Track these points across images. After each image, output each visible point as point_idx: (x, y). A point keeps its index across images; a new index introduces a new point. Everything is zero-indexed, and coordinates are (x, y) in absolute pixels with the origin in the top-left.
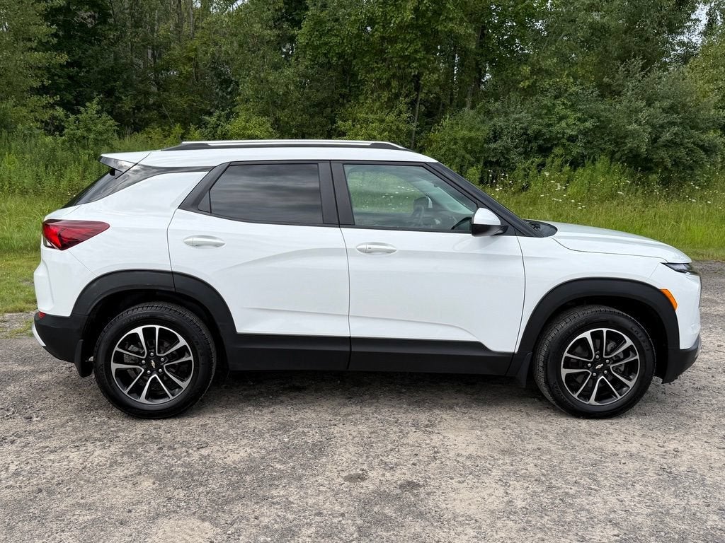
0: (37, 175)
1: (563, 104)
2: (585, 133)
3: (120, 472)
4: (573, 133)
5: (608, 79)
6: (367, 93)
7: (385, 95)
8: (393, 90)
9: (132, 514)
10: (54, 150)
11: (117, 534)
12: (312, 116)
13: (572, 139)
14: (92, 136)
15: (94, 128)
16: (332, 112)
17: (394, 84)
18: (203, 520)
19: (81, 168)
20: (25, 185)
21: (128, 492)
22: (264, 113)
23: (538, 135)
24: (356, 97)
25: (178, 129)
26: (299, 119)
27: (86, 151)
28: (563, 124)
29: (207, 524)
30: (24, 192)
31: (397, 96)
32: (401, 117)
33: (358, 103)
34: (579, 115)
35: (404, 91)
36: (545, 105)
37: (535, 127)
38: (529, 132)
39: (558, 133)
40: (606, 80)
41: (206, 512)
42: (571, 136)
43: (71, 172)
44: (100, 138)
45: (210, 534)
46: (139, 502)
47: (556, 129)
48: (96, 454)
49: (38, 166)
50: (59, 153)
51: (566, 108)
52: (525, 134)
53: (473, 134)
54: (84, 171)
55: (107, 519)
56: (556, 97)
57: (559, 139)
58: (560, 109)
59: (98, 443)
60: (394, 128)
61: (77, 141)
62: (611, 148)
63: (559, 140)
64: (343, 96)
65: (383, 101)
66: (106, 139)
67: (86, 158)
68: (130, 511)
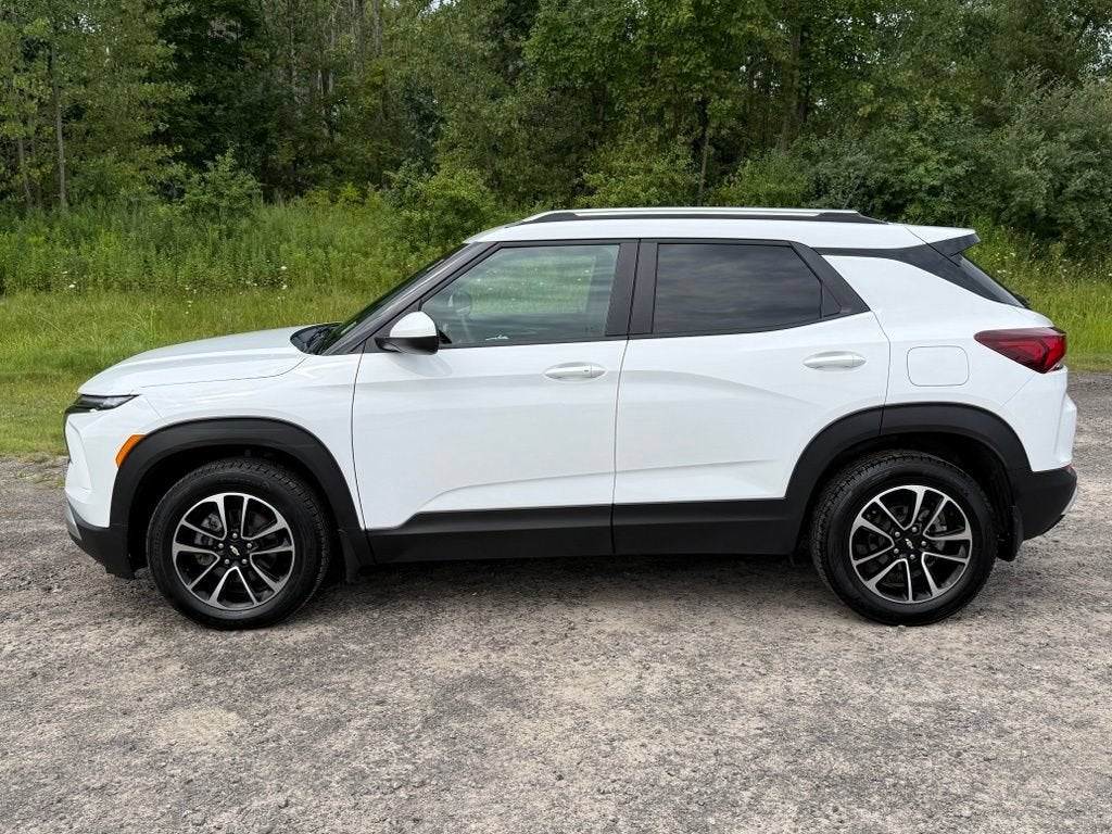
0: (146, 261)
1: (921, 139)
2: (955, 182)
3: (143, 654)
4: (935, 183)
5: (989, 101)
6: (628, 130)
7: (655, 133)
8: (667, 125)
9: (142, 704)
10: (170, 225)
11: (115, 726)
12: (548, 165)
13: (934, 191)
14: (224, 203)
15: (227, 192)
16: (578, 159)
17: (669, 115)
18: (229, 710)
19: (208, 251)
20: (127, 276)
21: (146, 678)
22: (479, 163)
23: (883, 187)
24: (614, 137)
25: (349, 190)
26: (529, 171)
27: (215, 226)
28: (921, 170)
29: (233, 715)
30: (125, 287)
31: (673, 134)
32: (677, 163)
33: (616, 145)
34: (944, 155)
35: (683, 125)
36: (894, 142)
37: (878, 174)
38: (868, 183)
39: (913, 183)
40: (986, 101)
41: (237, 701)
42: (933, 187)
43: (194, 257)
44: (235, 206)
45: (233, 726)
46: (156, 689)
47: (910, 177)
48: (121, 632)
49: (146, 248)
50: (177, 229)
51: (926, 146)
52: (862, 185)
53: (783, 188)
54: (213, 254)
55: (108, 709)
56: (914, 127)
57: (914, 192)
58: (915, 146)
59: (127, 620)
60: (666, 180)
61: (203, 210)
62: (995, 203)
63: (914, 194)
64: (593, 135)
65: (651, 141)
66: (244, 208)
67: (216, 234)
68: (140, 700)
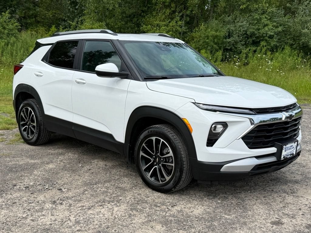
1: (266, 18)
2: (278, 34)
4: (272, 34)
5: (289, 5)
6: (157, 10)
7: (168, 11)
8: (172, 9)
12: (126, 23)
13: (271, 37)
14: (6, 31)
15: (7, 27)
16: (137, 20)
17: (173, 5)
22: (100, 20)
23: (253, 34)
24: (151, 13)
25: (53, 28)
26: (119, 24)
28: (266, 29)
31: (174, 12)
32: (178, 23)
33: (153, 15)
34: (275, 24)
35: (178, 10)
36: (256, 18)
37: (251, 30)
38: (248, 33)
39: (263, 34)
40: (288, 5)
42: (270, 35)
44: (11, 33)
47: (262, 31)
51: (267, 20)
52: (245, 34)
53: (218, 34)
56: (263, 14)
57: (264, 37)
58: (264, 21)
60: (174, 29)
62: (291, 42)
63: (264, 38)
64: (143, 11)
65: (166, 15)
66: (14, 34)
